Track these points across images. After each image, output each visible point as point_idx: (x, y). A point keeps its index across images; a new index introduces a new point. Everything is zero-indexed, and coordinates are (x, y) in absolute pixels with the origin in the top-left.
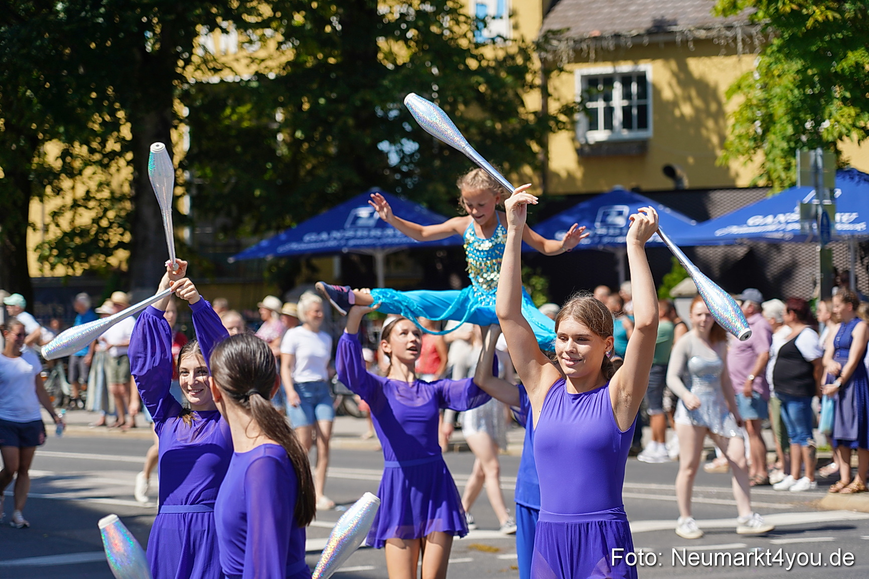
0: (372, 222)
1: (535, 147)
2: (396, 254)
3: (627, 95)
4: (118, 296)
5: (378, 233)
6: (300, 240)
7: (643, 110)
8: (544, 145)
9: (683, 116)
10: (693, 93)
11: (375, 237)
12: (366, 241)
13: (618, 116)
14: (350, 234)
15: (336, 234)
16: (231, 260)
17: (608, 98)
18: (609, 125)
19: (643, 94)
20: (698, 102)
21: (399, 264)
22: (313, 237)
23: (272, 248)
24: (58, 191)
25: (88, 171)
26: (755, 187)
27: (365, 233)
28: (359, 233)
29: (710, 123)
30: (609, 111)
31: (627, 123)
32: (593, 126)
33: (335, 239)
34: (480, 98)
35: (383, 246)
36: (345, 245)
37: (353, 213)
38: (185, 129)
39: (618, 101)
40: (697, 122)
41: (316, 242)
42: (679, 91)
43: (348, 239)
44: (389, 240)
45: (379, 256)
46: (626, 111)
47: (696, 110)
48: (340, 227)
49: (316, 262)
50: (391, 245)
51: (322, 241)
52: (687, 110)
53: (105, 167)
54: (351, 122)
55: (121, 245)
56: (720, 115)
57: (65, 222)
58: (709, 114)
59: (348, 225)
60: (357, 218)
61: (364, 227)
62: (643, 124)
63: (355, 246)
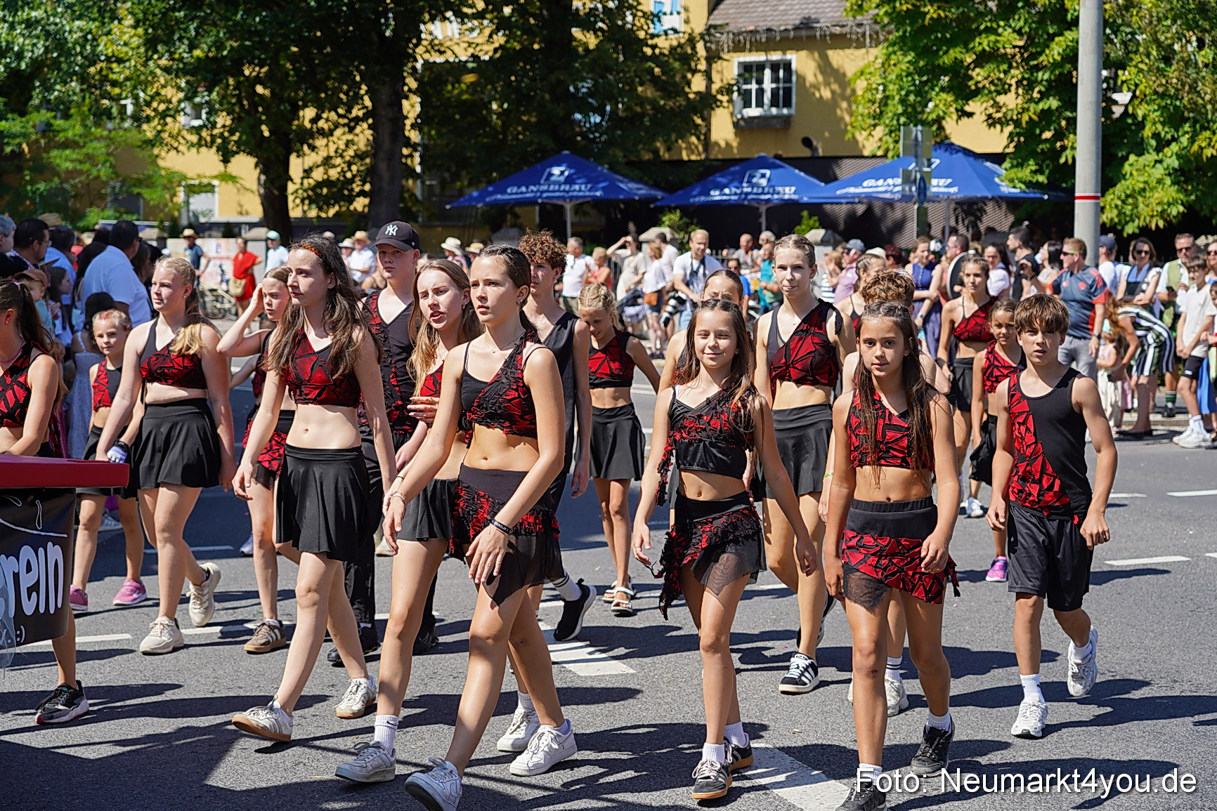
0: (562, 179)
1: (699, 121)
2: (581, 204)
3: (775, 79)
4: (360, 235)
5: (567, 188)
6: (504, 192)
7: (788, 92)
8: (707, 120)
9: (821, 97)
10: (832, 80)
11: (564, 191)
12: (557, 194)
13: (767, 96)
14: (545, 188)
15: (532, 188)
16: (448, 207)
17: (760, 82)
18: (760, 104)
19: (788, 79)
20: (835, 87)
21: (585, 214)
22: (515, 189)
23: (481, 198)
24: (313, 148)
25: (338, 132)
26: (874, 156)
27: (557, 187)
28: (552, 188)
29: (844, 105)
30: (761, 92)
31: (774, 102)
32: (747, 104)
33: (532, 191)
34: (655, 80)
35: (571, 198)
36: (540, 197)
37: (548, 170)
38: (416, 99)
39: (768, 85)
40: (833, 104)
41: (516, 193)
42: (820, 78)
43: (542, 192)
44: (575, 194)
45: (568, 206)
46: (775, 93)
47: (833, 92)
48: (537, 183)
49: (517, 210)
50: (578, 197)
51: (522, 193)
52: (826, 94)
53: (351, 130)
54: (547, 96)
55: (362, 193)
56: (851, 98)
57: (318, 175)
58: (844, 98)
59: (542, 181)
60: (551, 175)
61: (555, 183)
62: (787, 104)
63: (547, 197)
